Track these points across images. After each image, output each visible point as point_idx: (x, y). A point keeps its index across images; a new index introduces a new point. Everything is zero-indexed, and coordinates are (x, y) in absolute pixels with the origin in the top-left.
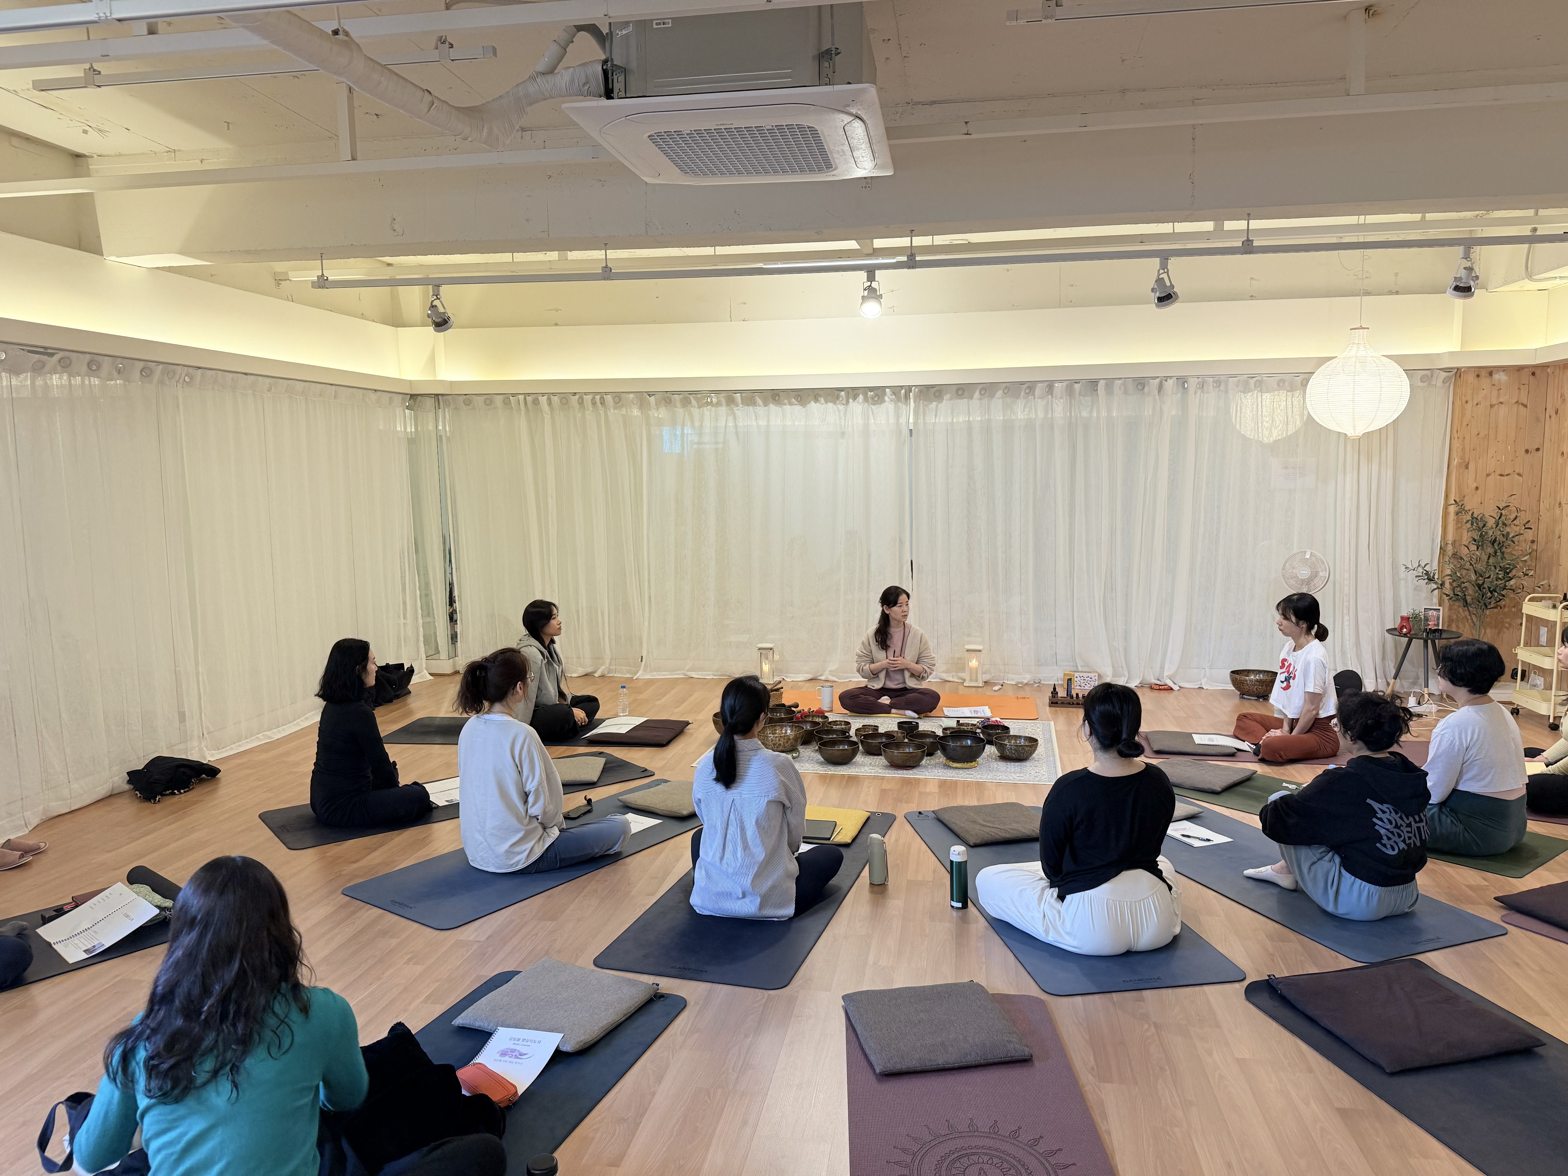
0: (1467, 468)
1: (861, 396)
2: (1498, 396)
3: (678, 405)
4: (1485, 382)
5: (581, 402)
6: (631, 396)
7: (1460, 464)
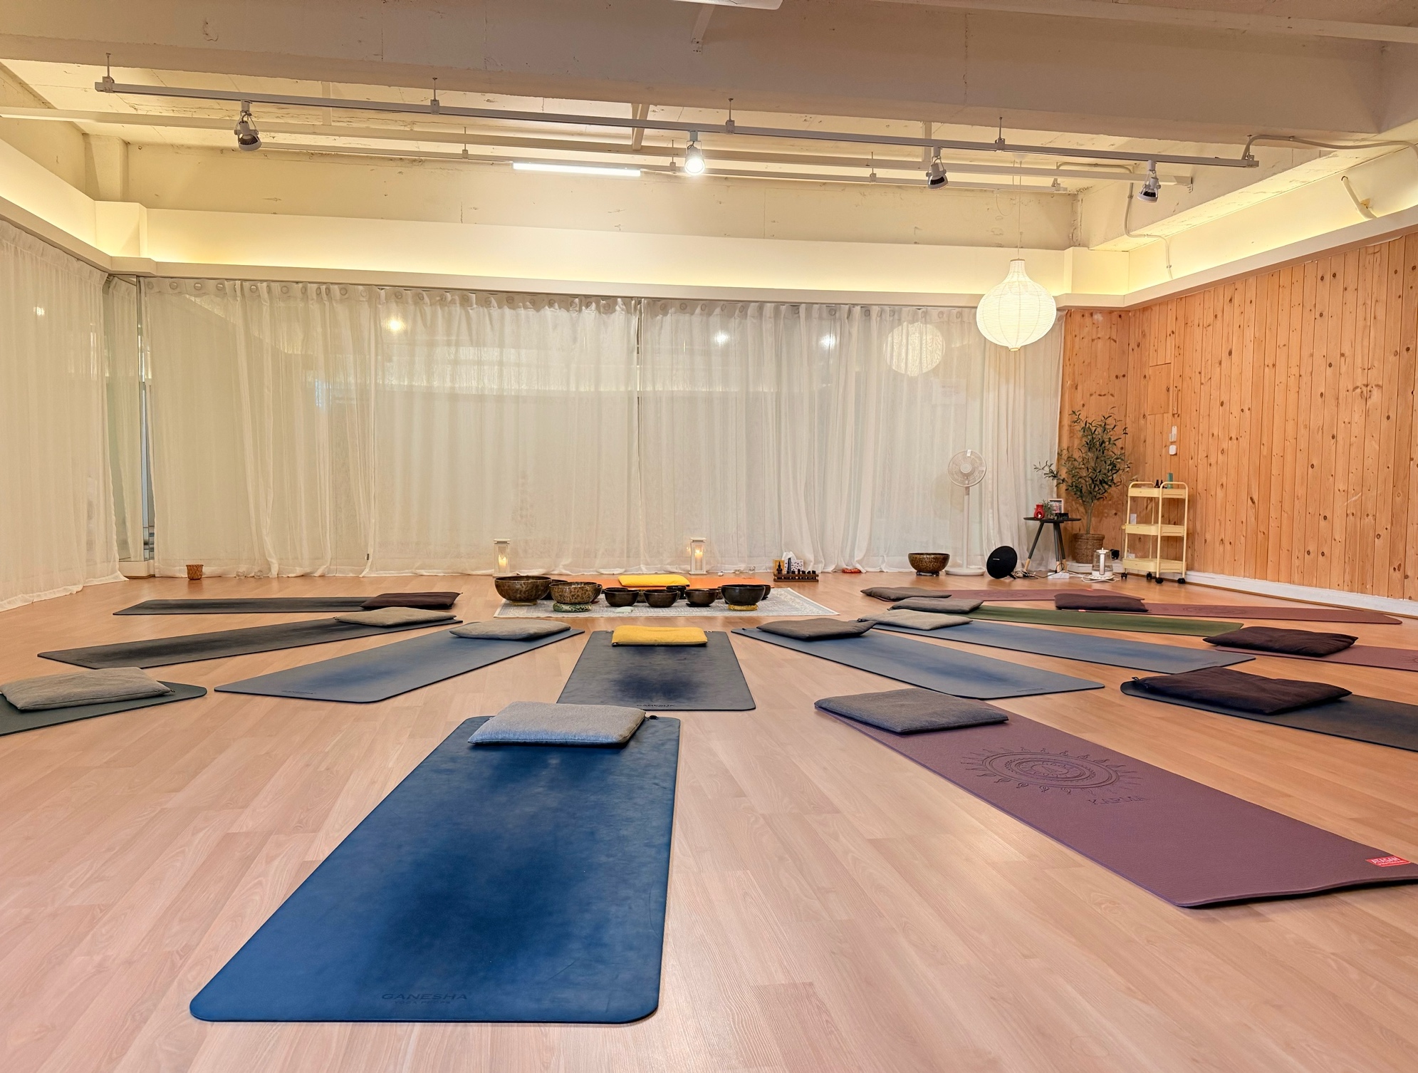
0: (1077, 389)
1: (594, 304)
2: (1097, 332)
3: (410, 301)
4: (1088, 320)
5: (305, 290)
6: (361, 287)
7: (1072, 385)
